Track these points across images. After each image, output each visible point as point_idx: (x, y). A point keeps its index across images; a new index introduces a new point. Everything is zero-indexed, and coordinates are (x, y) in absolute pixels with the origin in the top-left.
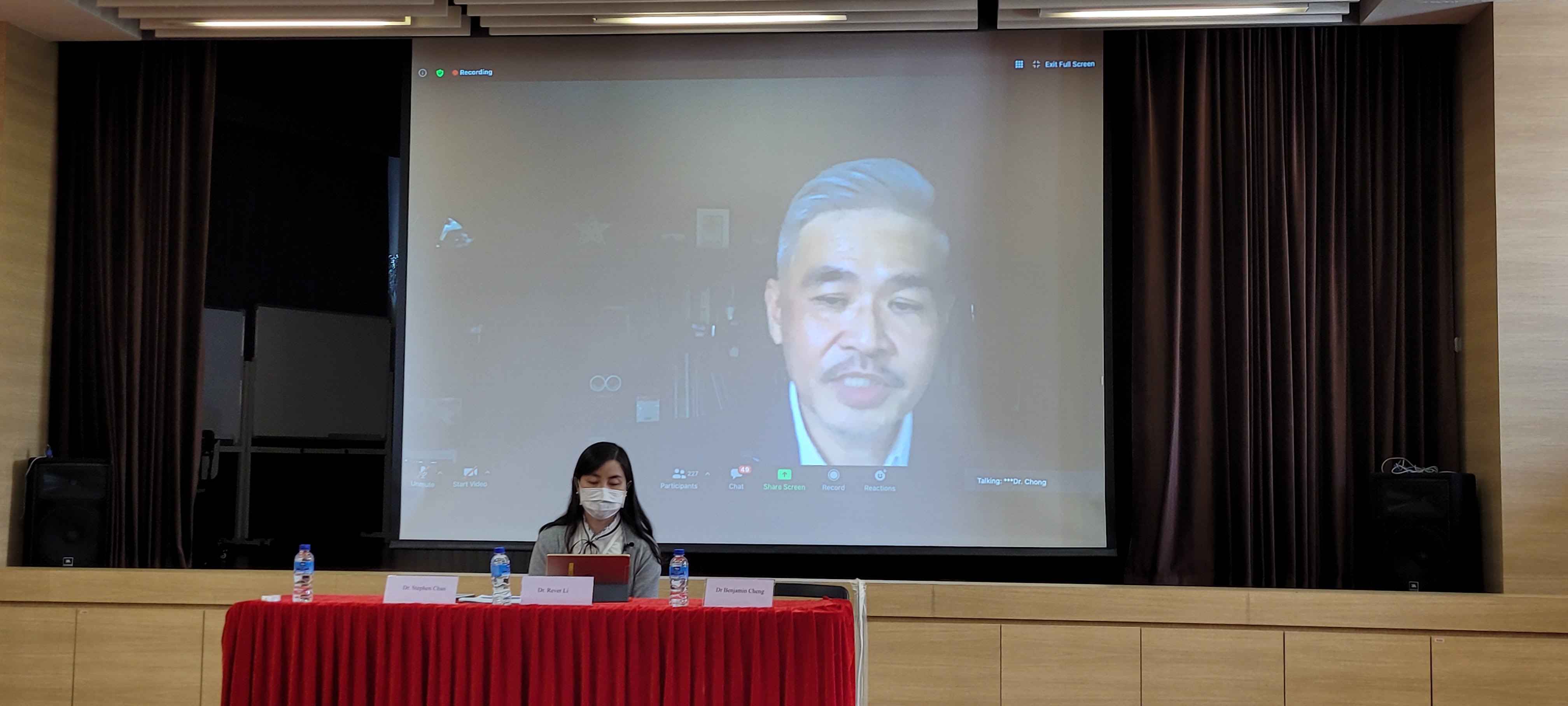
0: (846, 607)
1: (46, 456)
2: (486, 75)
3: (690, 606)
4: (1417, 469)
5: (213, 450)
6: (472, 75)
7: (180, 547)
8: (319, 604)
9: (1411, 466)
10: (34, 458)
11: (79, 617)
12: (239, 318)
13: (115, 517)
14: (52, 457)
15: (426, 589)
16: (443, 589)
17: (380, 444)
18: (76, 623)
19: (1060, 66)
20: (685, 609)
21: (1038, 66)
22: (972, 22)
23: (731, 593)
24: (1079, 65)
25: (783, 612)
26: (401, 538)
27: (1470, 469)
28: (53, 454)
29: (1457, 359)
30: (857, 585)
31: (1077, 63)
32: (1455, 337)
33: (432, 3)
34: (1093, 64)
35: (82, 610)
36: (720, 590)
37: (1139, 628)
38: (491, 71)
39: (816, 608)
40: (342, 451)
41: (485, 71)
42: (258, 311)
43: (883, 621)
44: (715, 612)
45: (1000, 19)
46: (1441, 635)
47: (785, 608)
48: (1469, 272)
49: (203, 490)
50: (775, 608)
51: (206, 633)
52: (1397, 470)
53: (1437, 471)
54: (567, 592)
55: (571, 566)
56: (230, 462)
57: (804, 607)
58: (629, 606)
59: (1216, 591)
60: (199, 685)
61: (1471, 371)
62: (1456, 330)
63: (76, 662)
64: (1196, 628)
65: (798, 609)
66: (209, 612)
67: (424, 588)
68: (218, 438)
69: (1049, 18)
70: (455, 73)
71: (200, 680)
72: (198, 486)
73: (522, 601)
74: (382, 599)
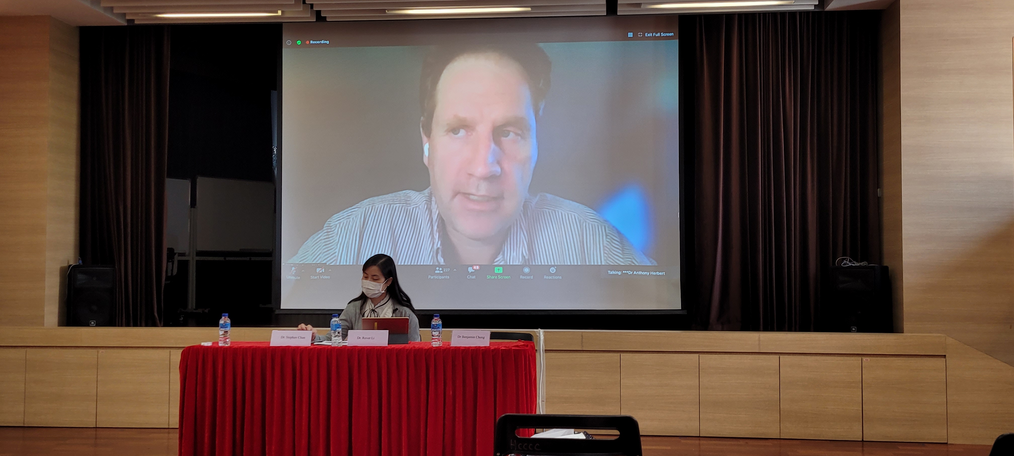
0: (531, 346)
1: (78, 264)
2: (325, 43)
3: (443, 346)
4: (856, 264)
5: (174, 259)
6: (317, 44)
7: (156, 315)
8: (234, 347)
9: (853, 262)
10: (72, 265)
11: (99, 355)
12: (187, 183)
13: (119, 299)
14: (82, 264)
15: (294, 338)
16: (304, 338)
17: (270, 254)
18: (98, 358)
19: (654, 35)
20: (440, 348)
21: (641, 36)
22: (603, 11)
23: (466, 338)
24: (665, 35)
25: (495, 349)
26: (281, 308)
27: (886, 263)
28: (82, 262)
29: (879, 201)
30: (539, 333)
31: (663, 34)
32: (878, 189)
33: (293, 3)
34: (672, 34)
35: (101, 351)
36: (460, 337)
37: (698, 355)
38: (328, 41)
39: (513, 347)
40: (247, 259)
41: (325, 41)
42: (198, 180)
43: (554, 353)
44: (457, 349)
45: (618, 9)
46: (868, 357)
47: (496, 347)
48: (886, 152)
49: (169, 282)
50: (491, 346)
51: (171, 363)
52: (844, 264)
53: (867, 265)
54: (374, 339)
55: (376, 324)
56: (183, 265)
57: (507, 346)
58: (408, 346)
59: (741, 334)
60: (168, 392)
61: (886, 207)
62: (878, 184)
63: (98, 380)
64: (730, 354)
65: (504, 347)
66: (173, 351)
67: (292, 337)
68: (176, 252)
69: (648, 8)
70: (307, 42)
71: (168, 389)
72: (165, 280)
73: (348, 344)
74: (269, 343)
